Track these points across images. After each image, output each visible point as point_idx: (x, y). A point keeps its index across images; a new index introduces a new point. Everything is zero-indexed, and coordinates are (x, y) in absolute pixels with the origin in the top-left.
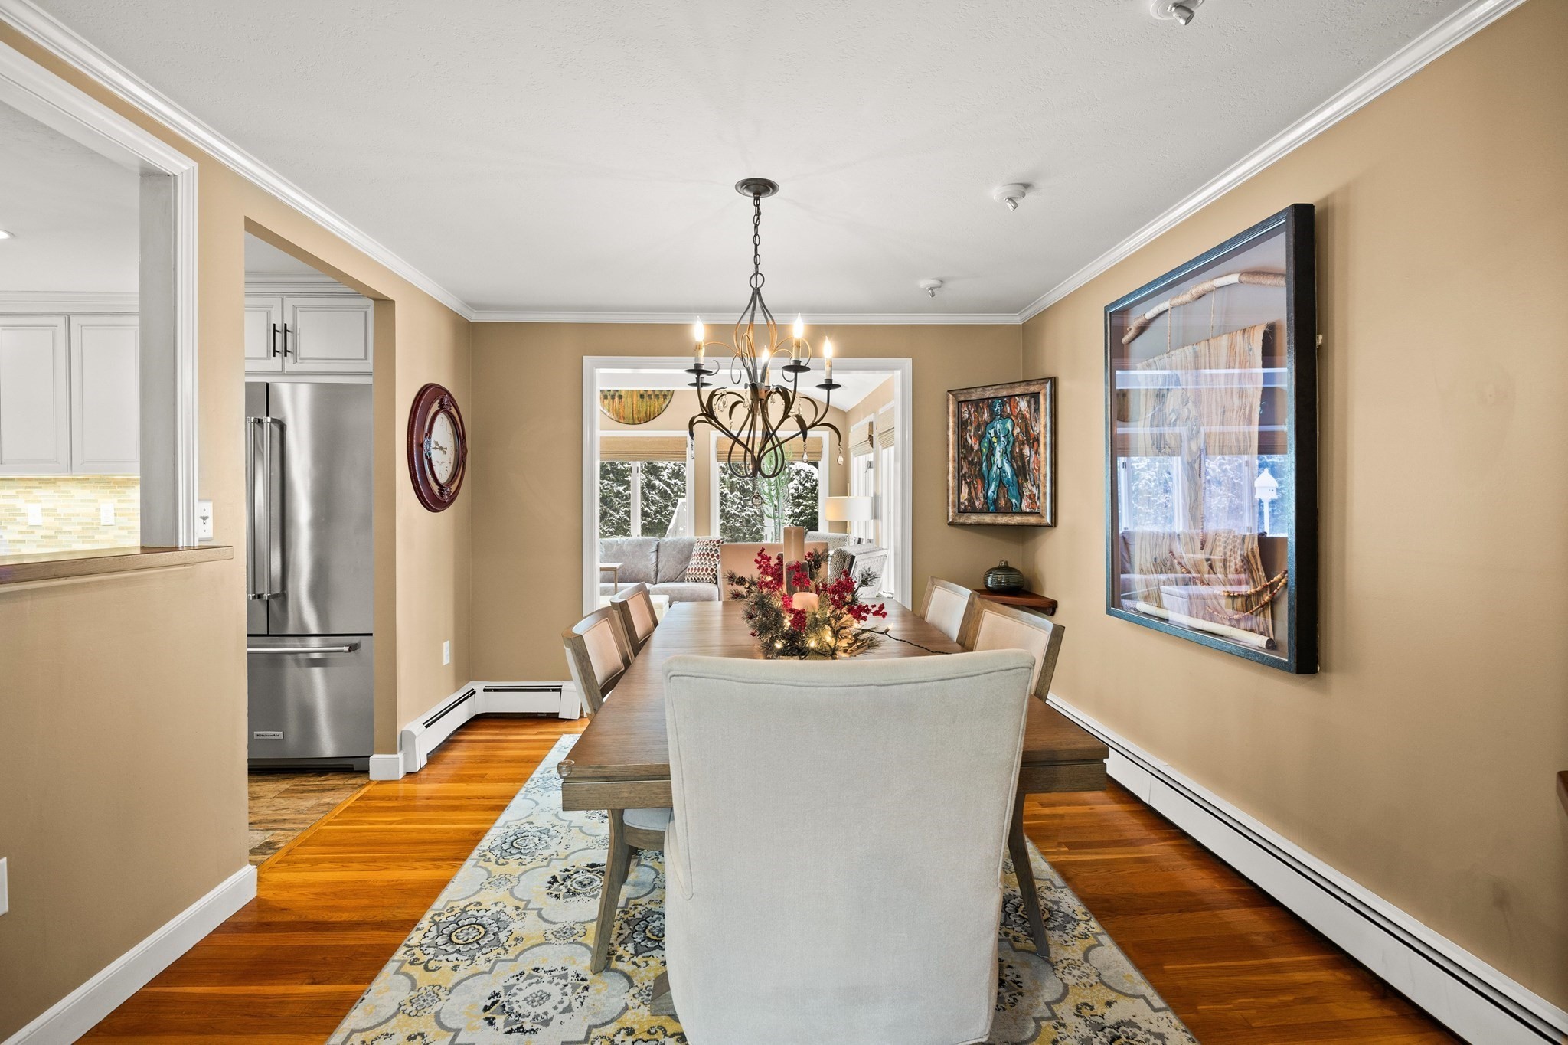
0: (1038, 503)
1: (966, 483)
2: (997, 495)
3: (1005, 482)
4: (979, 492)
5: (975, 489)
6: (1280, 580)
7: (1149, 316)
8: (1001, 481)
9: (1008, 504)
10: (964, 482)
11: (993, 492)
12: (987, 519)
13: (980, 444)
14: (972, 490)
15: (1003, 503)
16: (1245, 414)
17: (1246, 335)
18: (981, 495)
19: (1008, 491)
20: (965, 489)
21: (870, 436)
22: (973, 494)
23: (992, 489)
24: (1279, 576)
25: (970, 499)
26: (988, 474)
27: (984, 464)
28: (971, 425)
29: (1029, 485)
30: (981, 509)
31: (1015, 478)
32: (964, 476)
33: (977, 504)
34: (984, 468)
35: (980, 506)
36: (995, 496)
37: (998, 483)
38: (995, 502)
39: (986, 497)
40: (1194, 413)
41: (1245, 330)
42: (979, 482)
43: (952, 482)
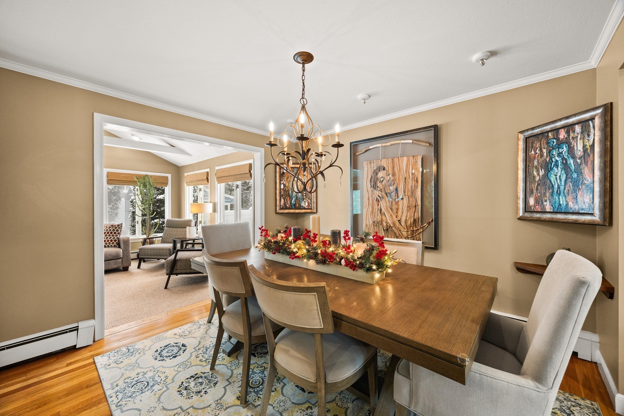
0: (311, 205)
1: (283, 198)
2: (295, 202)
3: (298, 198)
4: (288, 201)
5: (287, 200)
6: (426, 225)
7: (370, 147)
8: (297, 197)
9: (300, 205)
10: (282, 197)
11: (294, 201)
12: (292, 211)
13: (288, 184)
14: (285, 201)
15: (297, 205)
16: (415, 180)
17: (414, 158)
18: (289, 202)
19: (299, 201)
20: (282, 200)
21: (207, 178)
22: (286, 202)
23: (293, 200)
24: (426, 224)
25: (285, 204)
26: (292, 195)
27: (290, 191)
28: (285, 177)
29: (307, 199)
30: (289, 208)
31: (302, 196)
32: (282, 195)
33: (287, 205)
34: (290, 193)
35: (289, 206)
36: (295, 203)
37: (295, 198)
38: (295, 205)
39: (291, 203)
40: (392, 178)
41: (413, 156)
42: (288, 197)
43: (278, 198)
